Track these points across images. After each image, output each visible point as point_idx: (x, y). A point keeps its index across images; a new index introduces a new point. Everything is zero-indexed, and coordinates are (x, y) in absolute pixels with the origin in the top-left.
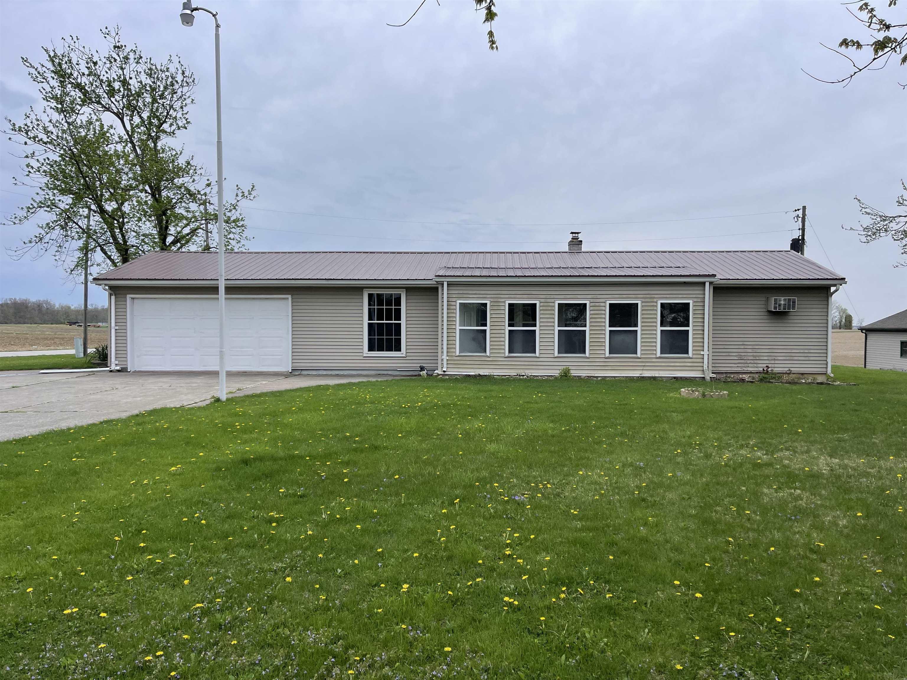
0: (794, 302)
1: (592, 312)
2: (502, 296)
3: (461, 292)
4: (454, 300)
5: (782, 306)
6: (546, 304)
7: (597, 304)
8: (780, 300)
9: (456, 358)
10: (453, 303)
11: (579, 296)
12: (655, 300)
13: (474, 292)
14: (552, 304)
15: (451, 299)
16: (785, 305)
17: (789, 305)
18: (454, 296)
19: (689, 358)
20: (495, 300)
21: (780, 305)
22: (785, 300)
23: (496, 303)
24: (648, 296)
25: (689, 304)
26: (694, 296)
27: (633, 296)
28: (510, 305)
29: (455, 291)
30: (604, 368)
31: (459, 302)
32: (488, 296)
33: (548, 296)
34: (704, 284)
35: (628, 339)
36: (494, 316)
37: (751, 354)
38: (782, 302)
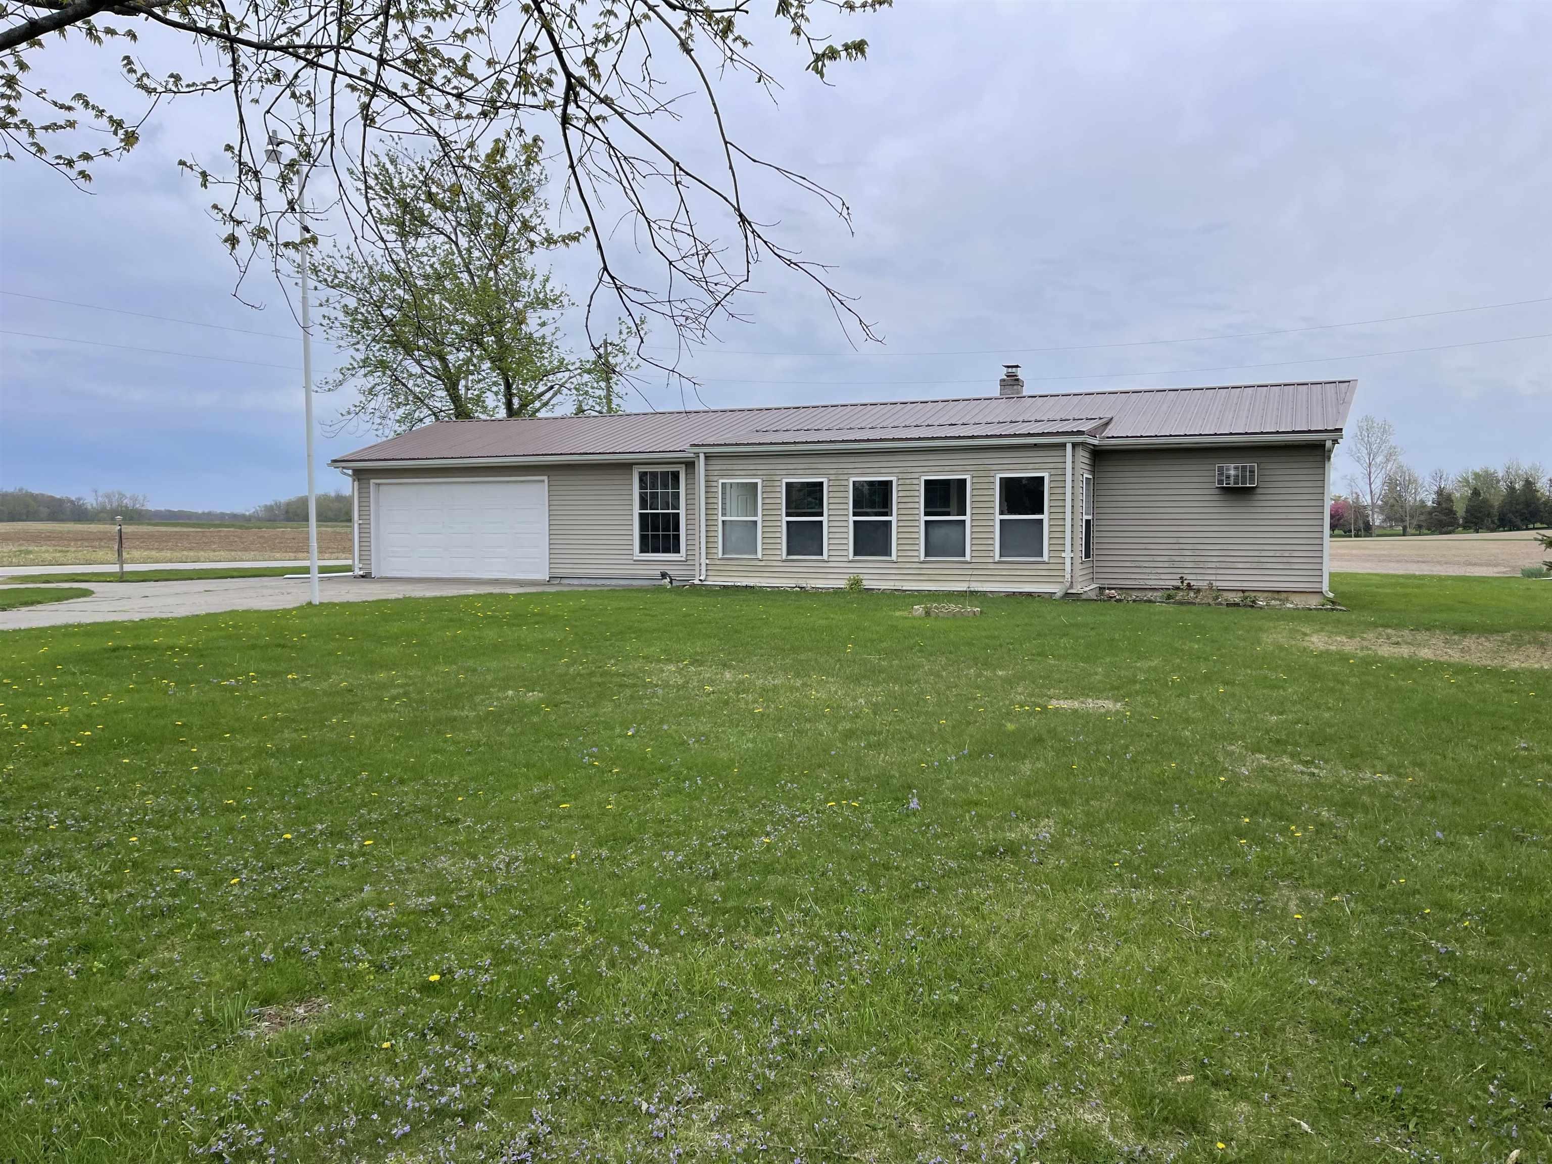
0: (1252, 472)
1: (901, 494)
2: (778, 472)
3: (724, 467)
4: (715, 478)
5: (1232, 478)
6: (837, 483)
7: (908, 481)
8: (1228, 470)
9: (718, 562)
10: (714, 484)
11: (883, 470)
12: (992, 473)
13: (741, 467)
14: (845, 483)
15: (711, 478)
16: (1237, 476)
17: (1244, 477)
18: (716, 473)
19: (1044, 563)
20: (769, 478)
21: (1228, 477)
22: (1236, 468)
23: (769, 483)
24: (981, 467)
25: (1042, 478)
26: (1052, 466)
27: (960, 468)
28: (787, 484)
29: (717, 465)
30: (919, 576)
31: (721, 481)
32: (759, 472)
33: (840, 471)
34: (1063, 446)
35: (953, 532)
36: (767, 501)
37: (1192, 559)
38: (1232, 472)
